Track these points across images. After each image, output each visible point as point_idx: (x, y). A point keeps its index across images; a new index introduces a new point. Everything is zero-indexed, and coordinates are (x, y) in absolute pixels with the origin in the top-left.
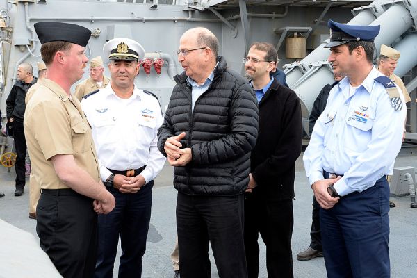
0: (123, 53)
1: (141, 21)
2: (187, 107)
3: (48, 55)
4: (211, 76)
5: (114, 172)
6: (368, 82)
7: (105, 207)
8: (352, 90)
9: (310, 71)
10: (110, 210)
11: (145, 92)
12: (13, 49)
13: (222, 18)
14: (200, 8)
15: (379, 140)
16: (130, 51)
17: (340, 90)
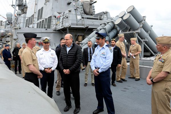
0: (46, 41)
1: (43, 33)
2: (66, 53)
3: (27, 41)
4: (72, 45)
5: (45, 68)
6: (104, 46)
7: (40, 77)
8: (101, 48)
9: (84, 44)
10: (42, 77)
11: (52, 49)
12: (13, 40)
13: (62, 32)
14: (57, 29)
15: (108, 59)
16: (48, 40)
17: (98, 48)
